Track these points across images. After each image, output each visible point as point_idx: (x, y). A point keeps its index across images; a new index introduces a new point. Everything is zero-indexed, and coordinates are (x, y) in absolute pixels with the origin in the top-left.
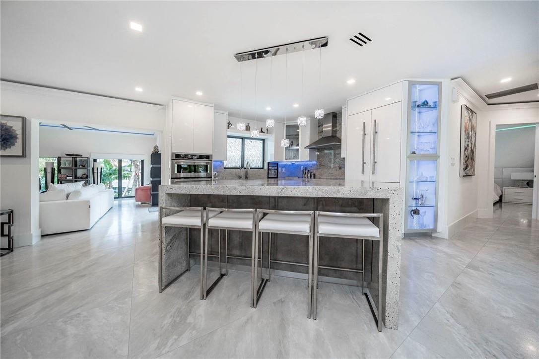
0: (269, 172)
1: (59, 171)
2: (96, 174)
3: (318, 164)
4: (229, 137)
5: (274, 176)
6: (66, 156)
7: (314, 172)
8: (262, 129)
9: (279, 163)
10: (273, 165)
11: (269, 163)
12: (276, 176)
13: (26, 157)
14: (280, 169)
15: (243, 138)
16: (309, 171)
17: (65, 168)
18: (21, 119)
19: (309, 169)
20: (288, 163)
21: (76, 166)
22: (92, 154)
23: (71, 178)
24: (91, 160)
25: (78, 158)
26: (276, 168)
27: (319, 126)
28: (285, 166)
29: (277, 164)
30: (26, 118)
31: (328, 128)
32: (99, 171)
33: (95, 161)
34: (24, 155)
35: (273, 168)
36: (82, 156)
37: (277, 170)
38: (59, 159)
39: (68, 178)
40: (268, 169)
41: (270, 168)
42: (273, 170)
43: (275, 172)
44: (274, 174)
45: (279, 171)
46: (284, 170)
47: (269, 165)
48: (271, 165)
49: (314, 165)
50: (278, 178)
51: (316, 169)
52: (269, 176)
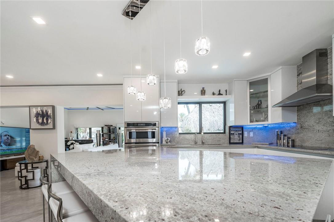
0: (231, 137)
1: (103, 135)
2: (119, 137)
3: (299, 126)
4: (179, 103)
5: (238, 142)
6: (105, 126)
7: (293, 137)
8: (220, 91)
9: (244, 127)
10: (236, 130)
11: (230, 127)
12: (241, 141)
13: (55, 129)
14: (246, 134)
15: (200, 103)
16: (285, 136)
17: (105, 134)
18: (51, 107)
19: (285, 133)
20: (258, 126)
21: (110, 132)
22: (117, 125)
23: (107, 139)
24: (118, 129)
25: (111, 127)
26: (241, 132)
27: (298, 75)
28: (253, 129)
29: (242, 128)
30: (54, 106)
31: (311, 77)
32: (121, 135)
33: (120, 128)
34: (54, 128)
35: (237, 133)
36: (112, 126)
37: (243, 134)
38: (102, 128)
39: (106, 139)
40: (230, 134)
41: (232, 132)
42: (236, 134)
43: (239, 136)
44: (238, 138)
45: (245, 136)
46: (252, 134)
47: (231, 129)
48: (234, 129)
49: (293, 128)
50: (243, 143)
51: (296, 134)
52: (232, 141)
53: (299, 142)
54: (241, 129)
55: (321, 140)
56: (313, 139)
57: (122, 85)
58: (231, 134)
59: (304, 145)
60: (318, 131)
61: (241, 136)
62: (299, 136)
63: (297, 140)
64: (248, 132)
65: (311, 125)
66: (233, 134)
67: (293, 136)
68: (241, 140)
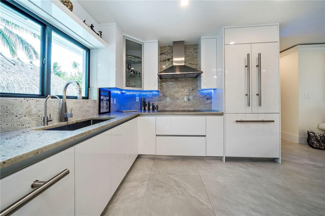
0: (101, 104)
3: (161, 95)
9: (111, 91)
10: (105, 94)
14: (112, 101)
26: (108, 98)
28: (116, 95)
29: (109, 92)
35: (105, 99)
37: (110, 101)
41: (101, 98)
44: (106, 106)
46: (115, 101)
48: (103, 93)
49: (155, 95)
50: (110, 112)
51: (158, 101)
52: (101, 111)
53: (162, 107)
54: (109, 95)
55: (179, 105)
56: (174, 105)
59: (165, 109)
60: (177, 99)
61: (108, 103)
62: (161, 103)
63: (160, 106)
64: (113, 98)
65: (172, 94)
67: (156, 102)
68: (109, 110)
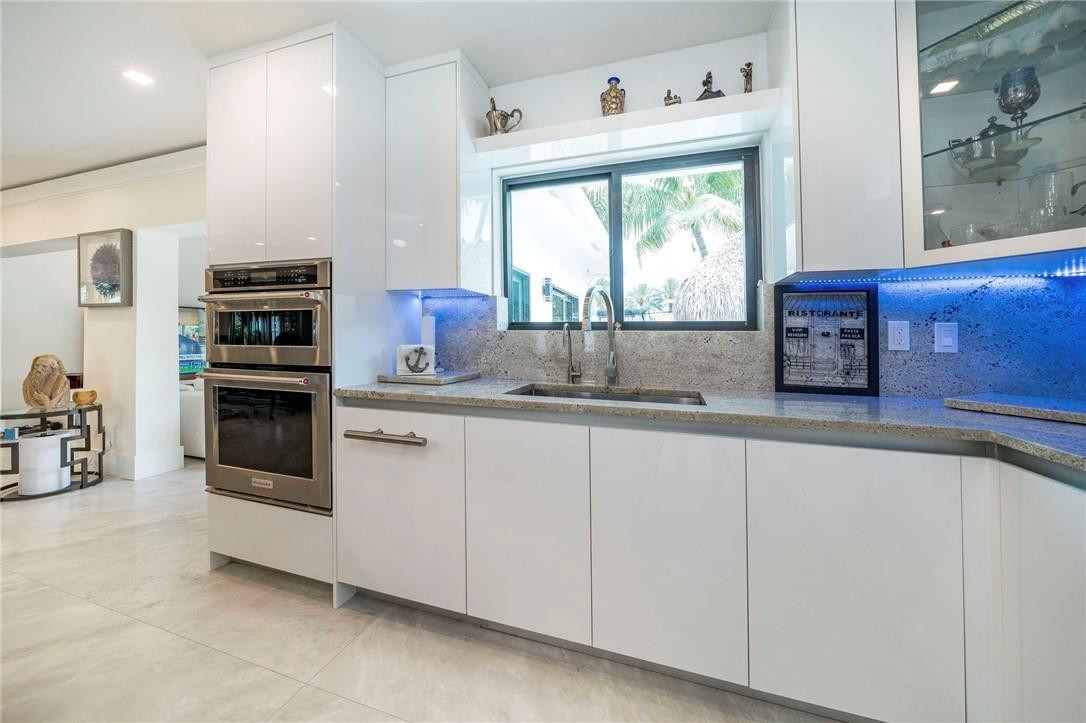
0: (791, 348)
5: (840, 382)
9: (882, 288)
10: (824, 305)
11: (782, 288)
12: (860, 381)
14: (897, 335)
15: (613, 174)
20: (1000, 283)
26: (860, 323)
28: (956, 304)
29: (866, 294)
35: (831, 325)
37: (873, 336)
40: (780, 332)
41: (792, 322)
42: (826, 335)
43: (846, 349)
44: (841, 362)
45: (892, 346)
46: (945, 338)
47: (788, 305)
48: (808, 304)
50: (876, 394)
52: (792, 378)
54: (861, 305)
57: (204, 144)
58: (789, 330)
61: (860, 349)
64: (914, 325)
66: (805, 330)
68: (864, 374)
